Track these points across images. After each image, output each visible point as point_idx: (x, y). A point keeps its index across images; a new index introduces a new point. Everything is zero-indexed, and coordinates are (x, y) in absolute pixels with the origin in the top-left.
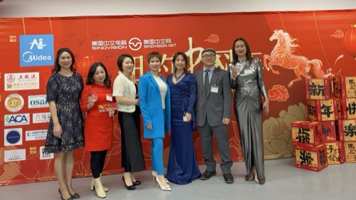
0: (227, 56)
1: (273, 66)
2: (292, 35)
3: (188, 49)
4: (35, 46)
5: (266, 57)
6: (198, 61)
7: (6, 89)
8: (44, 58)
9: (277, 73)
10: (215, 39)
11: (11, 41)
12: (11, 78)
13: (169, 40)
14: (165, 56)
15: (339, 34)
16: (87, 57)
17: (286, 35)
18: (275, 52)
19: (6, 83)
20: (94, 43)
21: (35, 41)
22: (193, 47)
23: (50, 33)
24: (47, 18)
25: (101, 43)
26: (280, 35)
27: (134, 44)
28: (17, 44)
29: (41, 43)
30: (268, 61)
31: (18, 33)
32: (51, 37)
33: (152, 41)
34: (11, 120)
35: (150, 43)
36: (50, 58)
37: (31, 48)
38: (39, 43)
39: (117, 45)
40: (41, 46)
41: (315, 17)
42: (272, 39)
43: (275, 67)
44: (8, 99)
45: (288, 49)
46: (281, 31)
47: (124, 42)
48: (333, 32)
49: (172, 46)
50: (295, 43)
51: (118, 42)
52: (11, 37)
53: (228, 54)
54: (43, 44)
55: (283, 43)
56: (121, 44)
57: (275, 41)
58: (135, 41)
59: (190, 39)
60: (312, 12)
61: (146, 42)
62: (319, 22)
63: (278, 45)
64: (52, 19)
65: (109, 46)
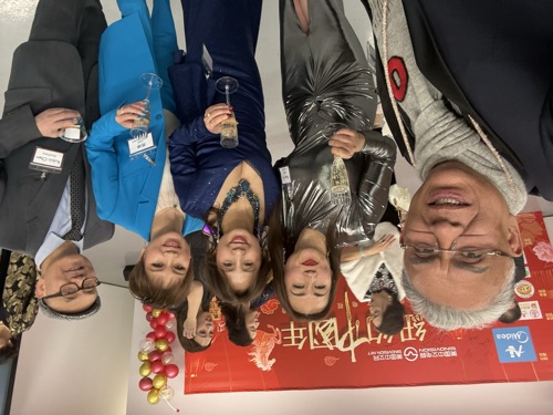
0: (316, 342)
1: (273, 332)
2: (254, 364)
3: (356, 349)
4: (518, 350)
5: (279, 342)
6: (345, 336)
7: (536, 302)
8: (504, 336)
9: (269, 326)
10: (329, 361)
11: (545, 354)
12: (535, 314)
13: (376, 358)
14: (379, 342)
15: (209, 366)
16: (459, 338)
17: (260, 365)
18: (271, 346)
19: (539, 309)
20: (454, 354)
21: (519, 355)
22: (350, 351)
24: (511, 381)
25: (447, 354)
26: (265, 365)
27: (411, 355)
28: (538, 351)
29: (512, 353)
30: (277, 337)
31: (539, 363)
32: (502, 360)
33: (393, 357)
35: (396, 355)
36: (498, 337)
37: (521, 347)
38: (514, 353)
39: (430, 352)
40: (511, 349)
41: (230, 385)
42: (274, 361)
43: (271, 331)
44: (532, 293)
45: (259, 350)
46: (264, 369)
47: (423, 356)
48: (215, 369)
49: (373, 353)
50: (252, 357)
51: (429, 356)
52: (546, 359)
53: (315, 345)
54: (509, 352)
55: (263, 357)
56: (426, 354)
57: (270, 358)
58: (411, 357)
59: (354, 360)
60: (234, 391)
61: (400, 357)
62: (226, 379)
63: (268, 354)
64: (506, 381)
65: (438, 351)
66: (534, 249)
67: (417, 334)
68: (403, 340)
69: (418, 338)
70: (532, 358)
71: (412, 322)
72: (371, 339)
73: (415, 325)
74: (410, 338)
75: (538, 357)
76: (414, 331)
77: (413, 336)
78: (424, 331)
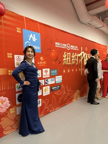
6: (83, 57)
7: (16, 66)
10: (86, 49)
11: (18, 31)
13: (77, 47)
15: (104, 53)
16: (54, 51)
20: (56, 43)
22: (82, 51)
23: (39, 32)
24: (37, 22)
25: (58, 44)
28: (21, 34)
29: (34, 37)
31: (22, 28)
34: (20, 87)
35: (72, 47)
36: (39, 48)
37: (30, 40)
39: (63, 46)
47: (65, 45)
49: (77, 50)
51: (64, 44)
52: (18, 28)
53: (89, 55)
54: (36, 38)
56: (64, 46)
58: (68, 45)
59: (82, 48)
62: (102, 48)
65: (61, 46)
66: (9, 105)
67: (66, 55)
68: (70, 53)
69: (66, 53)
70: (25, 31)
71: (67, 61)
72: (77, 55)
73: (66, 59)
74: (68, 53)
75: (22, 31)
76: (66, 57)
77: (67, 54)
78: (64, 56)
